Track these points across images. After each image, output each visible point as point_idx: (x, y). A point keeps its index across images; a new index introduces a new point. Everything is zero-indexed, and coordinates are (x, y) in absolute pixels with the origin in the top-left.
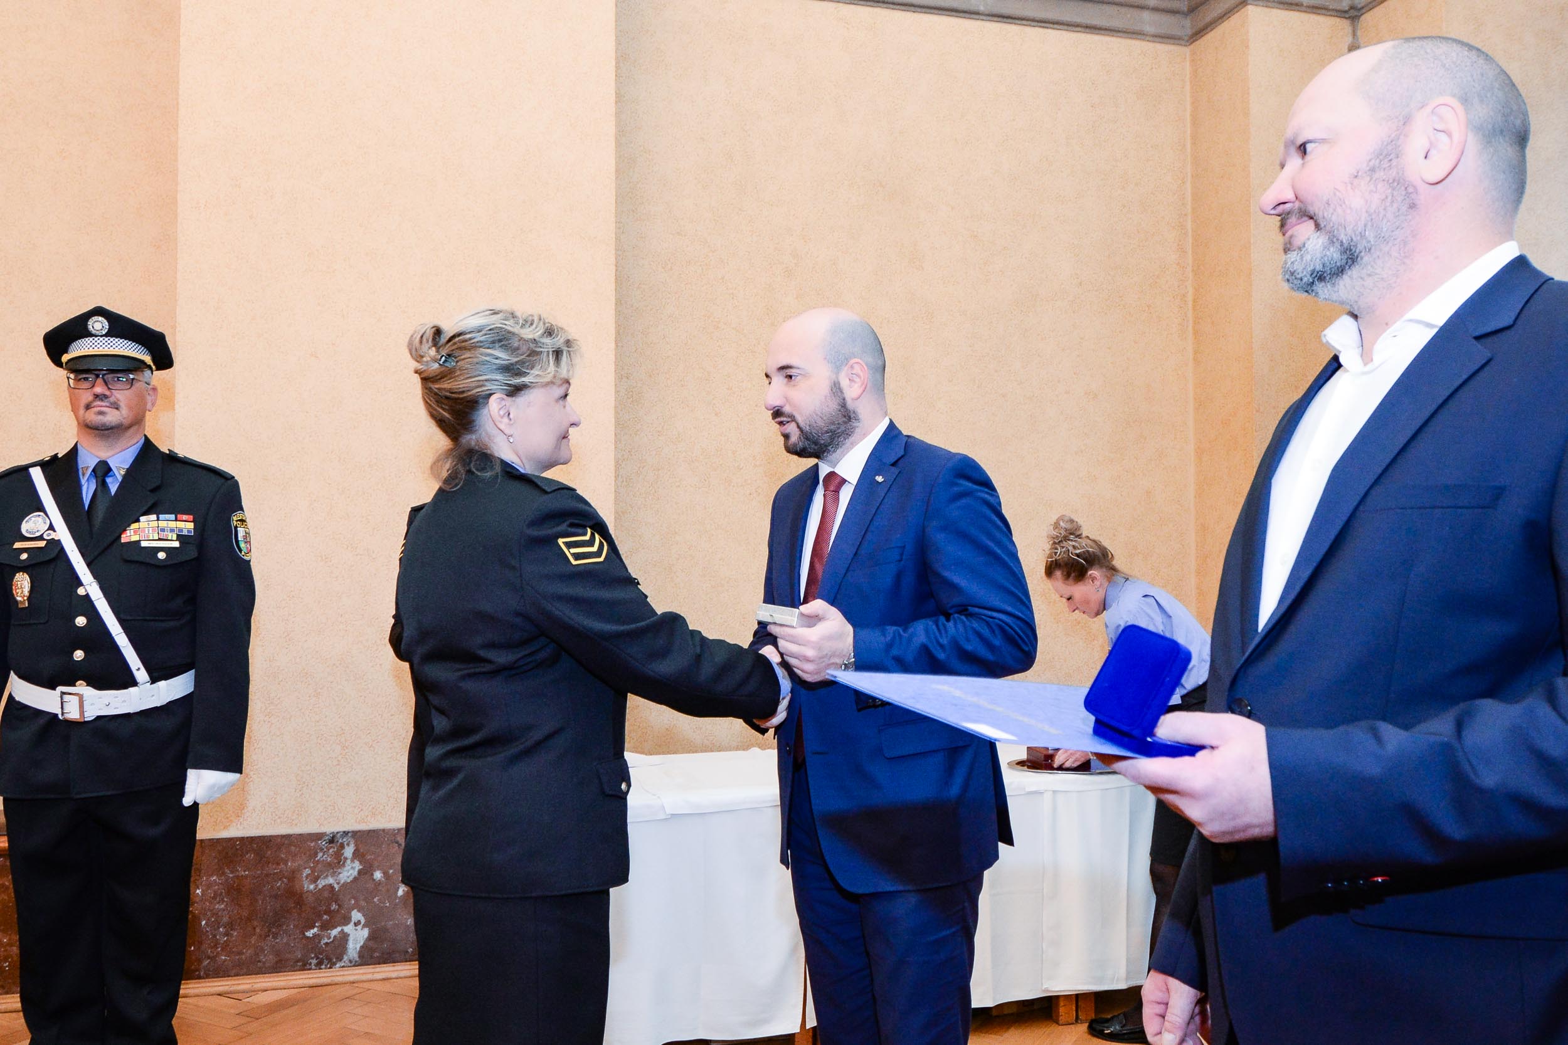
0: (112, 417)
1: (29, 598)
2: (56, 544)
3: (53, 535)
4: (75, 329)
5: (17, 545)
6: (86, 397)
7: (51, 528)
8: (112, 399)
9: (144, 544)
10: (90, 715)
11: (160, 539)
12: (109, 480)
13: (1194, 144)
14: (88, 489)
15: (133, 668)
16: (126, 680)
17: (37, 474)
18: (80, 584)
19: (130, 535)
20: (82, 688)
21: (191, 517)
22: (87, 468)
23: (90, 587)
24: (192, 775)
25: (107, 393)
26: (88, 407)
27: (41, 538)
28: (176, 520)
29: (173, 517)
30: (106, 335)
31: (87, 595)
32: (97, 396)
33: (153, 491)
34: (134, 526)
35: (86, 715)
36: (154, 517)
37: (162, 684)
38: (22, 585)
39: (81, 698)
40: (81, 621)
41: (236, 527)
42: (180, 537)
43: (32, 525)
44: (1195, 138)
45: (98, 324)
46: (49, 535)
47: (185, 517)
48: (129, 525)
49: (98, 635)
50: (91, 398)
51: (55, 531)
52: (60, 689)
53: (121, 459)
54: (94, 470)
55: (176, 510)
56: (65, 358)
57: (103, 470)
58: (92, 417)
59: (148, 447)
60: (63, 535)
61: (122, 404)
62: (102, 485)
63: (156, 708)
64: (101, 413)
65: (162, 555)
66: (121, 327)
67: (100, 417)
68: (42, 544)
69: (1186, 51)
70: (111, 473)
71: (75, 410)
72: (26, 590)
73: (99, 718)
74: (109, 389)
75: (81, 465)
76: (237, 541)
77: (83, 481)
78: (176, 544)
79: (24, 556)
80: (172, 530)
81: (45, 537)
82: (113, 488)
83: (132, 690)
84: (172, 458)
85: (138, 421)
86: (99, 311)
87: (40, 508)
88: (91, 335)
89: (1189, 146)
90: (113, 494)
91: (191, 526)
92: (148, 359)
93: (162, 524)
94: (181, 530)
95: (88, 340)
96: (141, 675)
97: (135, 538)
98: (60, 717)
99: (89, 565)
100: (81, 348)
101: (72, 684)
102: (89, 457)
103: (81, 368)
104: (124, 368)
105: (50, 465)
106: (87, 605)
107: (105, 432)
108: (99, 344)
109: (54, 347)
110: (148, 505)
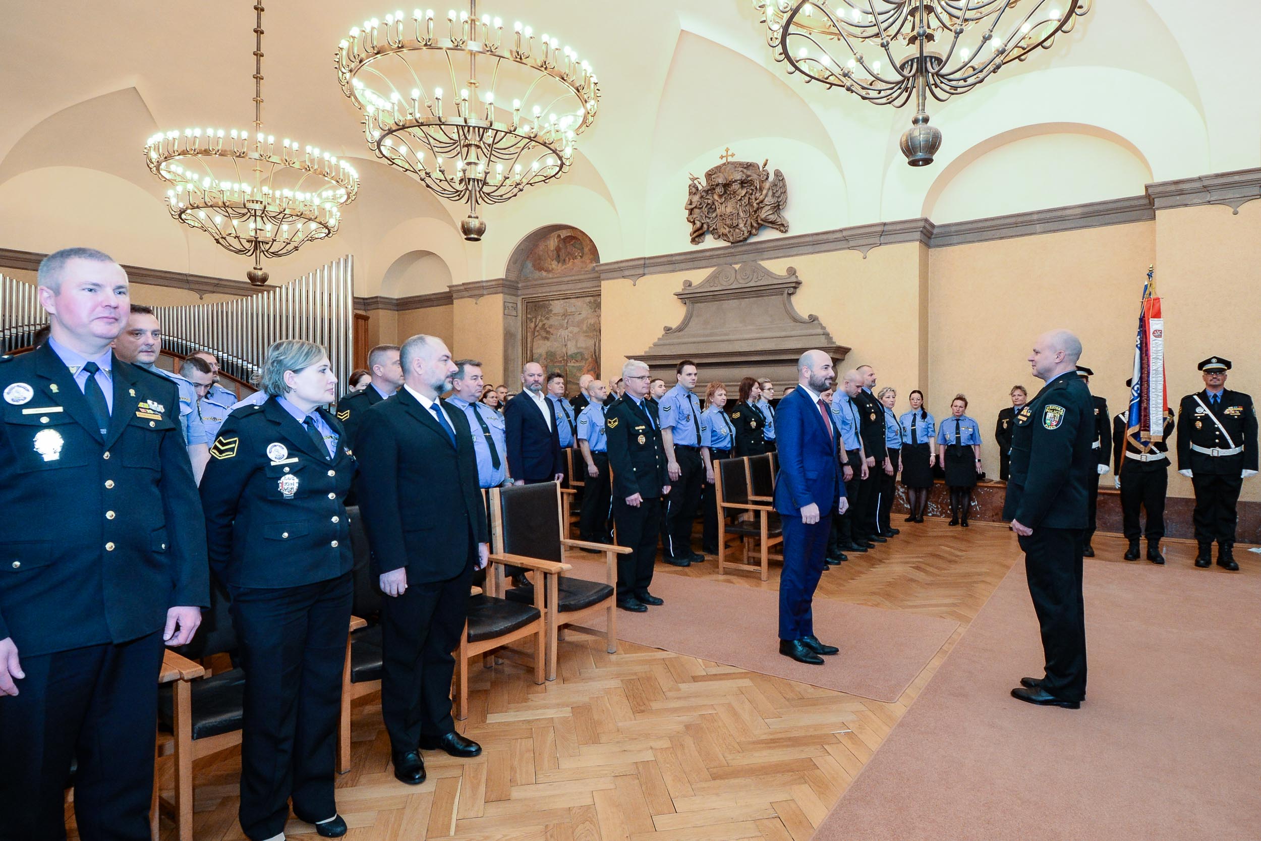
0: (1218, 383)
1: (1201, 427)
2: (1207, 415)
3: (1205, 412)
4: (1208, 361)
5: (1196, 415)
6: (1210, 378)
7: (1204, 410)
8: (1218, 379)
9: (1231, 414)
10: (1219, 455)
11: (1235, 413)
12: (1217, 398)
14: (1212, 401)
15: (1231, 444)
16: (1228, 447)
17: (1196, 397)
18: (1216, 424)
19: (1227, 412)
20: (1218, 449)
21: (1241, 407)
22: (1211, 395)
23: (1218, 424)
24: (1244, 471)
26: (1211, 380)
27: (1202, 413)
28: (1238, 408)
30: (1216, 363)
31: (1218, 427)
32: (1214, 378)
33: (1230, 401)
34: (1227, 410)
36: (1232, 407)
37: (1237, 448)
38: (1199, 425)
39: (1218, 451)
40: (1217, 433)
42: (1240, 412)
43: (1198, 410)
45: (1214, 360)
49: (1222, 436)
50: (1212, 378)
52: (1212, 449)
53: (1219, 393)
54: (1213, 396)
55: (1238, 405)
56: (1204, 369)
57: (1215, 396)
58: (1212, 383)
59: (1225, 390)
60: (1208, 412)
61: (1221, 380)
62: (1215, 401)
63: (1235, 454)
64: (1215, 382)
65: (1236, 417)
66: (1220, 361)
68: (1203, 415)
70: (1218, 396)
71: (1205, 380)
72: (1201, 425)
73: (1222, 456)
74: (1217, 376)
75: (1209, 395)
77: (1210, 399)
78: (1239, 414)
79: (1199, 418)
80: (1237, 411)
82: (1219, 401)
83: (1230, 450)
84: (1232, 392)
85: (1223, 384)
86: (1215, 357)
87: (1199, 405)
91: (1242, 409)
92: (1226, 368)
93: (1235, 409)
94: (1239, 410)
95: (1211, 364)
96: (1233, 446)
97: (1228, 413)
98: (1211, 456)
99: (1217, 419)
100: (1208, 367)
101: (1215, 447)
102: (1211, 393)
103: (1208, 371)
104: (1221, 371)
105: (1199, 395)
106: (1218, 429)
107: (1215, 387)
108: (1214, 365)
109: (1201, 366)
110: (1230, 404)
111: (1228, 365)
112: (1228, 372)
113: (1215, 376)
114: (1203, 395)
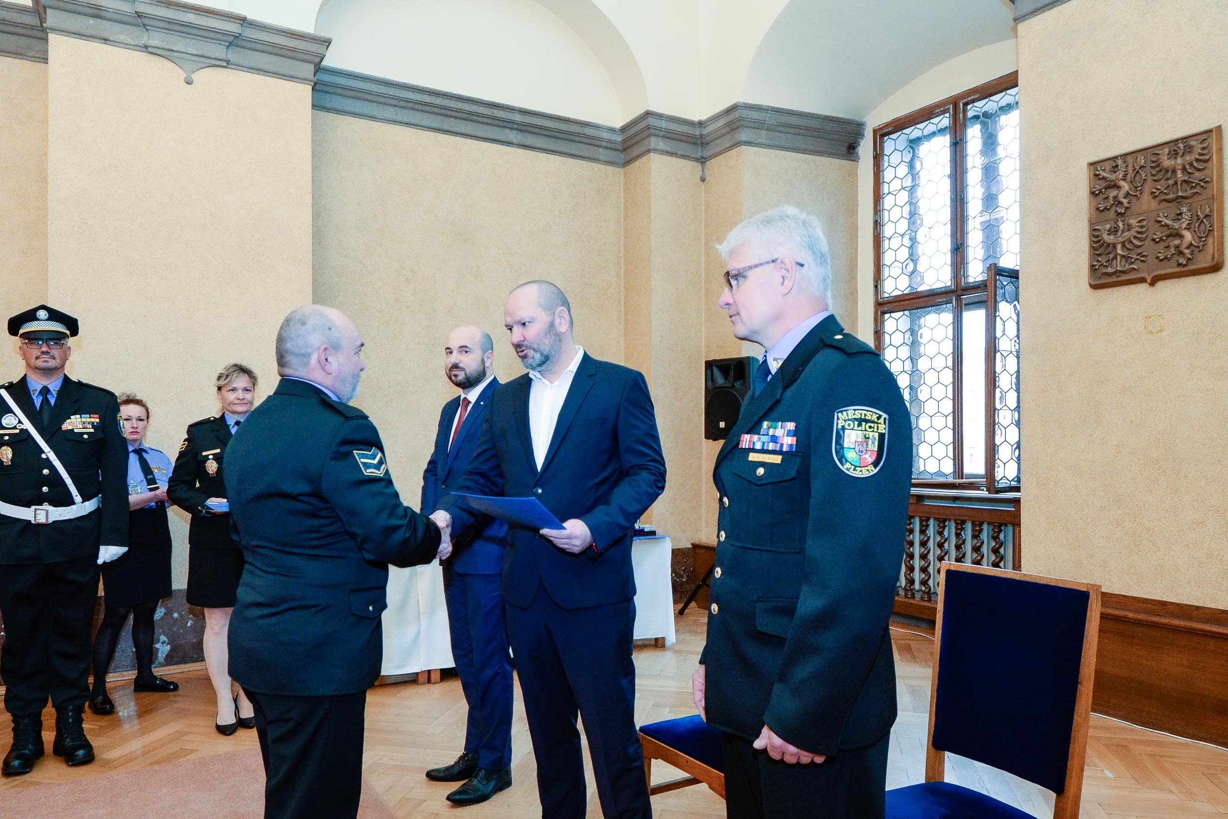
0: (52, 364)
1: (11, 460)
2: (25, 432)
3: (22, 427)
4: (30, 316)
6: (35, 352)
7: (20, 422)
8: (51, 354)
9: (76, 431)
10: (50, 520)
11: (83, 428)
12: (49, 396)
14: (38, 402)
15: (74, 495)
16: (68, 501)
17: (3, 392)
18: (43, 453)
19: (67, 426)
20: (46, 506)
21: (97, 416)
22: (36, 390)
23: (49, 453)
24: (103, 549)
25: (49, 351)
26: (37, 358)
27: (15, 428)
28: (90, 418)
29: (88, 416)
30: (47, 320)
31: (48, 458)
32: (43, 352)
33: (75, 402)
34: (68, 421)
35: (49, 520)
36: (78, 416)
37: (87, 503)
38: (6, 454)
39: (47, 512)
40: (46, 472)
41: (119, 420)
42: (93, 427)
43: (8, 420)
45: (42, 314)
46: (20, 426)
47: (95, 416)
48: (65, 421)
49: (55, 479)
50: (39, 354)
51: (23, 424)
52: (33, 507)
53: (54, 385)
54: (40, 392)
55: (90, 412)
56: (21, 331)
57: (45, 391)
58: (40, 363)
59: (66, 378)
60: (28, 425)
61: (57, 357)
63: (83, 516)
64: (45, 361)
65: (86, 436)
66: (55, 315)
67: (45, 364)
68: (17, 431)
70: (50, 393)
71: (25, 357)
72: (10, 456)
73: (54, 522)
74: (50, 348)
75: (31, 389)
76: (120, 428)
77: (34, 397)
78: (92, 430)
79: (6, 438)
80: (89, 423)
81: (17, 427)
82: (52, 401)
83: (73, 507)
84: (80, 383)
85: (63, 366)
86: (43, 307)
87: (10, 411)
88: (38, 320)
90: (53, 405)
91: (98, 420)
92: (68, 332)
93: (84, 420)
94: (93, 423)
95: (36, 323)
96: (78, 498)
97: (70, 428)
98: (33, 522)
99: (47, 442)
100: (30, 327)
101: (41, 505)
102: (36, 384)
103: (32, 338)
104: (58, 338)
105: (10, 387)
106: (48, 463)
107: (47, 372)
108: (42, 324)
109: (14, 326)
110: (74, 410)
111: (72, 325)
112: (71, 341)
113: (45, 349)
114: (19, 390)
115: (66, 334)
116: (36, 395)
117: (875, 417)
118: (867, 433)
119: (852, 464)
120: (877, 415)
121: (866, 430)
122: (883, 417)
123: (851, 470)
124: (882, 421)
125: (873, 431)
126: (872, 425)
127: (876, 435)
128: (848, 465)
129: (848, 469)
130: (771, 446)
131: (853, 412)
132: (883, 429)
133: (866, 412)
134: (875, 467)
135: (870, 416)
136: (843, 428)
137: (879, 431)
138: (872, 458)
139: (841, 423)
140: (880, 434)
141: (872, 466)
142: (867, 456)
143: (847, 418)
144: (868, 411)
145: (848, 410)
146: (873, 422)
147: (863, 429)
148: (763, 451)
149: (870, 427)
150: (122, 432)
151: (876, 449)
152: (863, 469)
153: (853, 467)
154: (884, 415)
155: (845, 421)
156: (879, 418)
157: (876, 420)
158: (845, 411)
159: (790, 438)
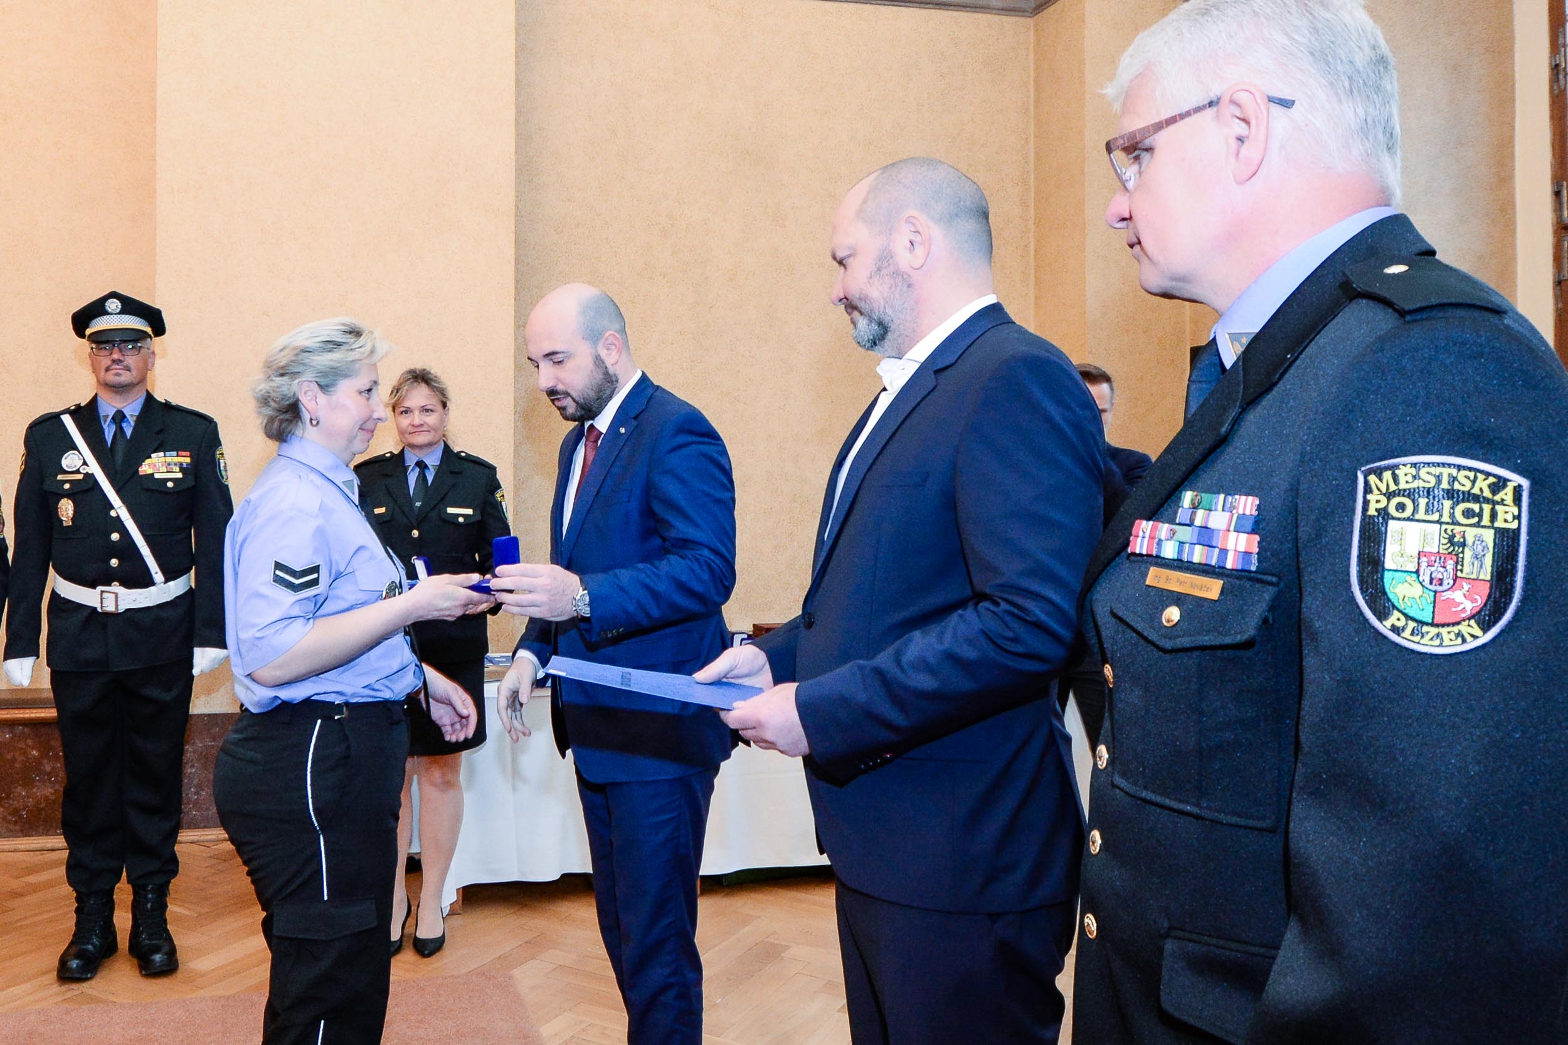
0: (125, 378)
1: (72, 519)
2: (90, 477)
3: (87, 469)
4: (96, 309)
5: (60, 477)
6: (106, 362)
7: (85, 463)
8: (125, 363)
9: (157, 476)
10: (121, 609)
11: (168, 472)
12: (124, 425)
13: (1036, 107)
14: (109, 432)
15: (153, 572)
16: (147, 581)
17: (67, 420)
18: (112, 508)
19: (145, 468)
20: (116, 587)
21: (188, 453)
22: (108, 416)
23: (120, 510)
24: (198, 651)
25: (122, 358)
26: (107, 369)
27: (78, 472)
28: (178, 456)
29: (175, 453)
30: (119, 313)
31: (118, 517)
32: (114, 361)
33: (158, 433)
34: (148, 461)
35: (119, 608)
36: (161, 454)
37: (171, 583)
38: (66, 509)
39: (116, 595)
40: (115, 537)
41: (219, 459)
42: (182, 470)
43: (69, 461)
44: (1037, 101)
45: (113, 305)
46: (84, 469)
47: (184, 453)
48: (144, 461)
49: (127, 549)
50: (109, 363)
51: (88, 466)
52: (100, 588)
53: (132, 408)
54: (113, 418)
55: (177, 448)
56: (88, 332)
57: (119, 417)
58: (111, 378)
59: (150, 398)
60: (95, 468)
61: (132, 367)
62: (120, 431)
63: (167, 602)
64: (118, 375)
65: (170, 484)
66: (131, 306)
67: (117, 378)
68: (80, 477)
69: (1030, 22)
70: (125, 420)
71: (95, 371)
72: (71, 513)
73: (127, 610)
74: (123, 355)
75: (102, 413)
76: (220, 471)
77: (105, 426)
78: (180, 475)
79: (67, 486)
80: (175, 464)
81: (81, 470)
82: (129, 432)
83: (152, 588)
84: (167, 406)
85: (142, 380)
86: (114, 295)
87: (75, 448)
88: (108, 313)
89: (1032, 108)
90: (128, 437)
91: (188, 460)
92: (149, 330)
93: (169, 459)
94: (181, 464)
95: (105, 318)
96: (158, 576)
97: (150, 471)
98: (99, 610)
99: (118, 492)
100: (100, 324)
101: (109, 585)
102: (108, 407)
103: (101, 340)
104: (138, 337)
105: (77, 413)
106: (119, 525)
107: (119, 389)
108: (114, 320)
109: (81, 321)
110: (156, 445)
111: (156, 321)
112: (157, 343)
113: (115, 356)
114: (86, 415)
115: (145, 333)
116: (107, 424)
117: (1482, 485)
118: (1458, 529)
119: (1407, 617)
120: (1491, 480)
121: (1455, 523)
122: (1511, 486)
123: (1407, 634)
124: (1507, 494)
125: (1478, 525)
126: (1476, 507)
127: (1489, 536)
128: (1395, 618)
129: (1395, 629)
130: (1198, 555)
131: (1413, 471)
132: (1509, 517)
133: (1454, 472)
134: (1485, 628)
135: (1468, 485)
136: (1384, 513)
137: (1499, 524)
138: (1474, 601)
139: (1376, 502)
140: (1501, 533)
141: (1472, 622)
142: (1458, 596)
143: (1393, 487)
144: (1459, 468)
145: (1396, 466)
146: (1476, 499)
147: (1446, 518)
148: (1179, 565)
149: (1468, 514)
150: (223, 478)
151: (1486, 574)
152: (1444, 631)
153: (1412, 625)
154: (1516, 479)
155: (1390, 495)
156: (1499, 485)
157: (1487, 493)
158: (1387, 468)
159: (1243, 537)
